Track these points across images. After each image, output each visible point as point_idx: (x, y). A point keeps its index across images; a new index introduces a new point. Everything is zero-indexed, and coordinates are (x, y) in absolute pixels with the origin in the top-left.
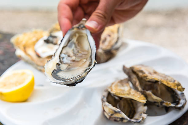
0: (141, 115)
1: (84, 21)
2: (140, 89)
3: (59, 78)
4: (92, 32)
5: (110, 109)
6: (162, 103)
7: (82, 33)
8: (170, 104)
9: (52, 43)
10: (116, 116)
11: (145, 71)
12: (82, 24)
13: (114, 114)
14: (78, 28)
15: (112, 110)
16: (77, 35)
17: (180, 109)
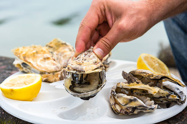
6: (168, 96)
8: (176, 96)
13: (128, 104)
15: (127, 99)
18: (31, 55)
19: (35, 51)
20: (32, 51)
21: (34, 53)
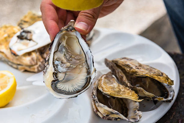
0: (135, 112)
1: (72, 22)
2: (129, 84)
3: (60, 92)
4: (82, 34)
5: (105, 110)
6: (154, 98)
7: (71, 35)
8: (162, 99)
9: (26, 39)
10: (111, 116)
11: (131, 66)
12: (70, 26)
13: (109, 115)
14: (67, 30)
15: (107, 110)
16: (66, 37)
17: (170, 101)
18: (2, 40)
19: (6, 35)
20: (3, 35)
21: (6, 38)
